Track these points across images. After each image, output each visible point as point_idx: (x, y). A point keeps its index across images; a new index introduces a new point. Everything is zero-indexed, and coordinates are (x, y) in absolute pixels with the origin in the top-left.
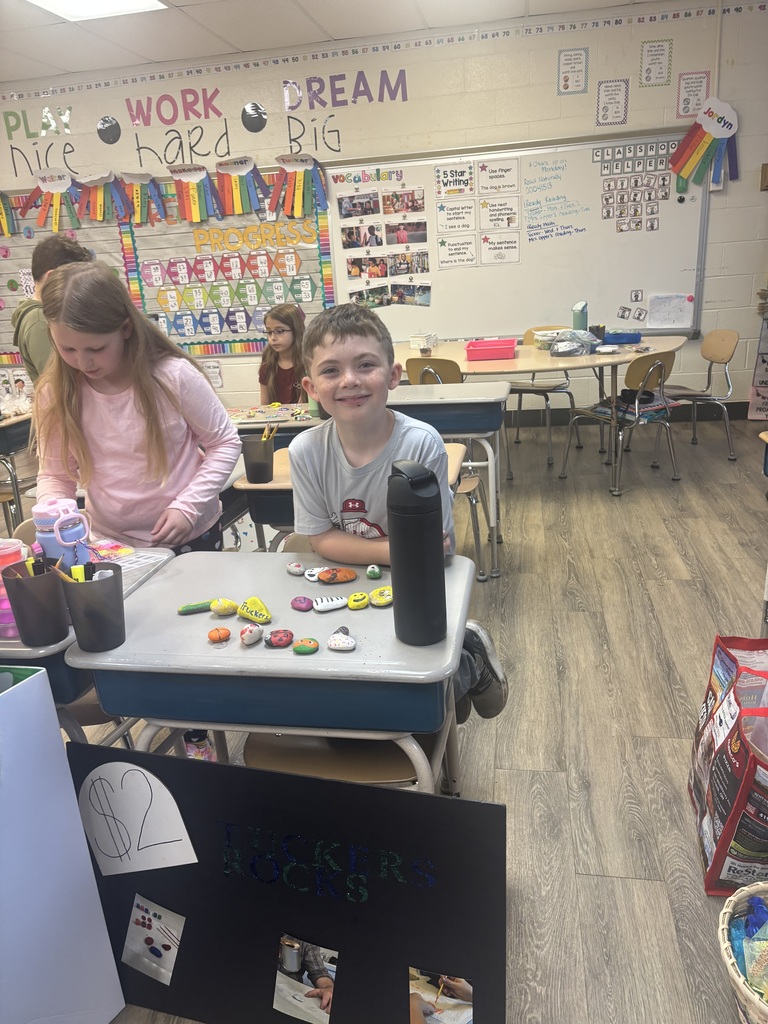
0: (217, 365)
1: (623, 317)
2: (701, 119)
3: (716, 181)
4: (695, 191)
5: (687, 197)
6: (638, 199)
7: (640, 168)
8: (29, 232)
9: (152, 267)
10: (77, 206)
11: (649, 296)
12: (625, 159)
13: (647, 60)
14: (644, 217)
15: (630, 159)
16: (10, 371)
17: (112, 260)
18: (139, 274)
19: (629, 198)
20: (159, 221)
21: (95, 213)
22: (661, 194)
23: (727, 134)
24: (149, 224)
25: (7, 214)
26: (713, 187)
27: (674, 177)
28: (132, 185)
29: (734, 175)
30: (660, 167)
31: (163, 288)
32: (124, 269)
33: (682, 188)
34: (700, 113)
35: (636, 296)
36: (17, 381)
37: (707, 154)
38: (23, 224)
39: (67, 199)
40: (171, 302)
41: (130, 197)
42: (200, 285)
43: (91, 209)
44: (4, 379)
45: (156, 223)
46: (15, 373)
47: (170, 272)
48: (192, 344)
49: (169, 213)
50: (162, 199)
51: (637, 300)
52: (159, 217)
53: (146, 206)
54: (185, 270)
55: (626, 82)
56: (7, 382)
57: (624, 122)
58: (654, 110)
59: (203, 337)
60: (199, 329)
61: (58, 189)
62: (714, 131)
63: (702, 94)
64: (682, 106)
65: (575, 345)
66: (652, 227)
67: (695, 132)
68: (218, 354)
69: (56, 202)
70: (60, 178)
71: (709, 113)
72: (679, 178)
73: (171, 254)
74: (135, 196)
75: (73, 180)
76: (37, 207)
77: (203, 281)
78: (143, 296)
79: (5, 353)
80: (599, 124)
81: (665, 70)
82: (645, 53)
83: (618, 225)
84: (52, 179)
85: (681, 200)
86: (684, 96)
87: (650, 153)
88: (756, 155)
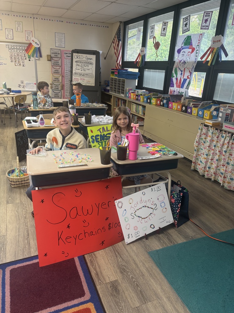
1: (19, 87)
2: (31, 42)
3: (37, 57)
4: (32, 59)
6: (19, 58)
7: (18, 51)
11: (25, 82)
12: (14, 48)
13: (17, 26)
14: (21, 63)
15: (15, 48)
19: (17, 58)
22: (24, 58)
23: (38, 46)
26: (36, 58)
27: (27, 54)
29: (41, 56)
30: (23, 52)
33: (29, 57)
34: (31, 40)
35: (22, 82)
37: (34, 50)
51: (22, 83)
55: (12, 30)
57: (13, 39)
58: (21, 38)
62: (35, 45)
63: (31, 36)
64: (27, 38)
65: (3, 92)
66: (24, 66)
67: (30, 45)
71: (33, 41)
72: (28, 55)
80: (6, 38)
81: (21, 29)
82: (16, 24)
83: (15, 64)
85: (30, 60)
86: (27, 36)
87: (20, 48)
88: (45, 52)
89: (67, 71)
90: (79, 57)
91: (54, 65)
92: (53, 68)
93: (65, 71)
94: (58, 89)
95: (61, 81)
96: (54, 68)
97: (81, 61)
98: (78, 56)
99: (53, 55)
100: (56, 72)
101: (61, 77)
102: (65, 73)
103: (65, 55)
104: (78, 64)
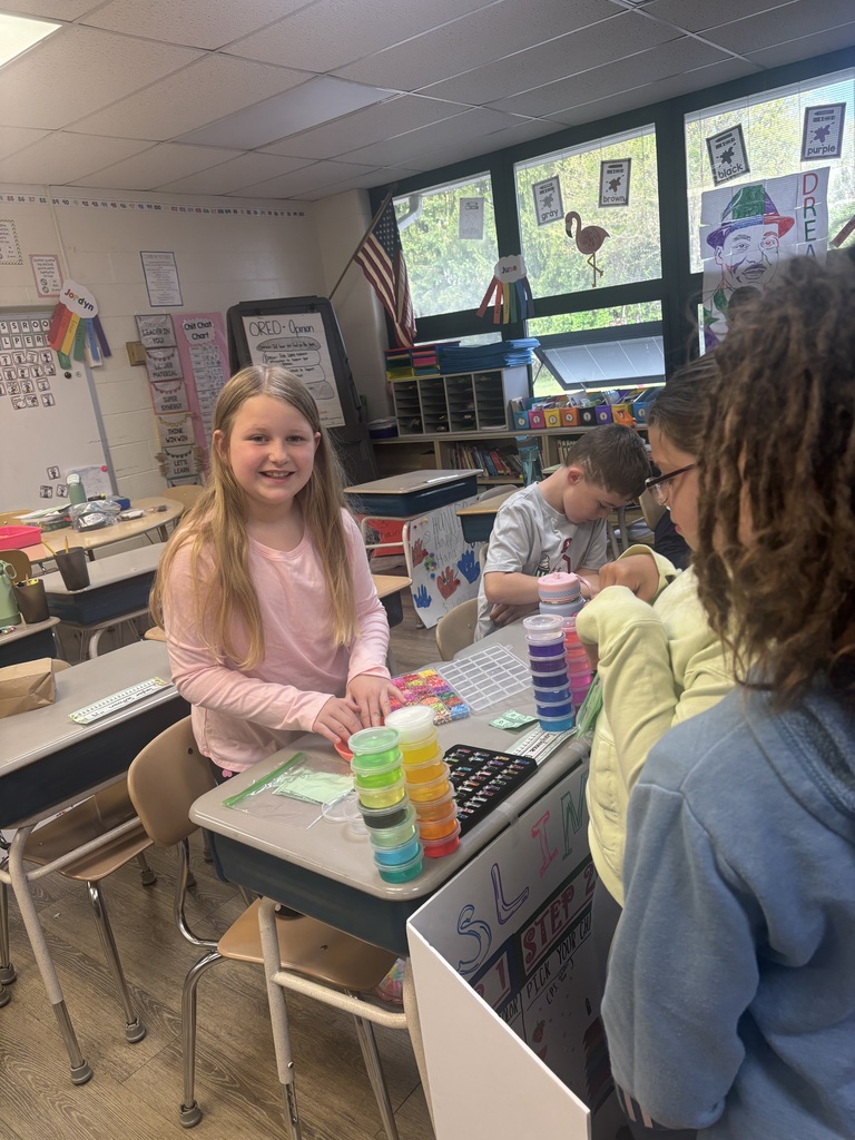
1: (46, 496)
2: (64, 300)
3: (95, 357)
4: (77, 367)
5: (72, 372)
6: (26, 376)
7: (19, 345)
11: (66, 471)
14: (38, 394)
15: (6, 335)
19: (16, 374)
22: (47, 370)
23: (90, 315)
26: (93, 363)
27: (55, 353)
29: (107, 353)
30: (39, 344)
33: (66, 365)
34: (62, 293)
35: (54, 473)
37: (79, 333)
51: (55, 477)
58: (15, 288)
62: (79, 312)
63: (57, 276)
64: (41, 287)
66: (48, 403)
67: (59, 314)
71: (69, 293)
72: (60, 354)
81: (14, 249)
83: (14, 402)
85: (68, 376)
86: (40, 277)
87: (26, 330)
88: (119, 334)
89: (204, 392)
90: (265, 330)
91: (159, 379)
92: (157, 390)
93: (200, 395)
94: (186, 470)
95: (191, 436)
96: (162, 392)
97: (275, 342)
98: (262, 325)
99: (148, 341)
100: (171, 405)
101: (189, 420)
102: (201, 403)
103: (189, 333)
104: (269, 354)
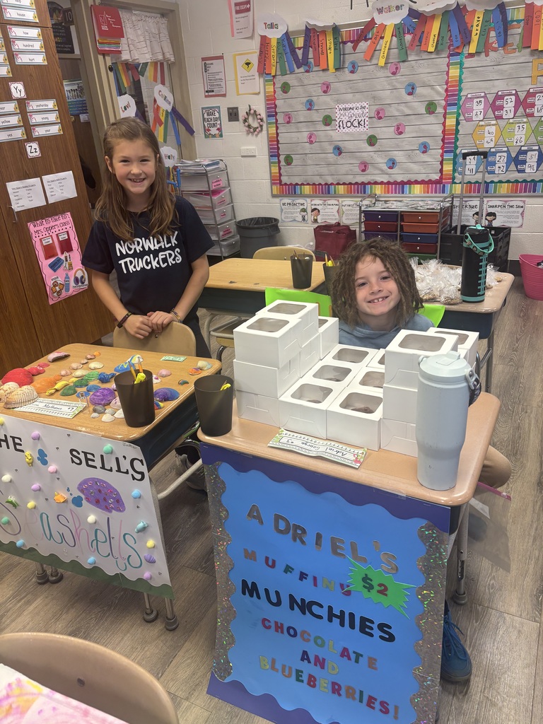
0: (521, 204)
8: (354, 67)
9: (475, 100)
10: (408, 38)
16: (309, 200)
17: (432, 93)
18: (460, 108)
20: (495, 50)
21: (427, 44)
24: (483, 54)
25: (335, 49)
28: (474, 11)
31: (481, 123)
32: (443, 103)
36: (313, 210)
38: (349, 59)
39: (399, 31)
40: (487, 137)
41: (469, 26)
42: (525, 120)
43: (424, 40)
44: (302, 207)
45: (491, 54)
46: (313, 203)
47: (495, 106)
48: (500, 182)
49: (510, 40)
50: (506, 25)
52: (496, 46)
53: (484, 33)
54: (513, 104)
56: (304, 210)
59: (514, 175)
60: (513, 167)
61: (391, 20)
68: (527, 194)
69: (388, 34)
70: (398, 8)
73: (500, 86)
74: (475, 23)
75: (411, 10)
76: (366, 40)
77: (532, 115)
78: (457, 131)
79: (308, 184)
84: (389, 9)
